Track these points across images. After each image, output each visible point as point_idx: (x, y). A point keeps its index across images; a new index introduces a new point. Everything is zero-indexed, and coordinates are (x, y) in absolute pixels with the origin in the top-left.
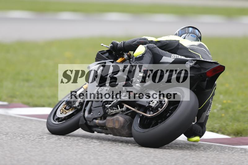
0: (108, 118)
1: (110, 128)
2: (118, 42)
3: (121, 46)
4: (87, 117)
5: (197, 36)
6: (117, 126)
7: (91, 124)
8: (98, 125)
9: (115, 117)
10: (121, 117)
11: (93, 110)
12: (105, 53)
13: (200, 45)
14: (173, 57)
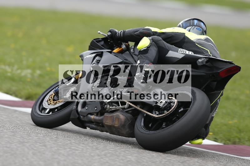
0: (106, 114)
1: (107, 126)
2: (117, 31)
3: (121, 35)
4: (80, 111)
5: (202, 29)
6: (117, 124)
7: (85, 119)
8: (93, 121)
9: (115, 114)
10: (123, 115)
11: (88, 105)
12: (100, 41)
13: (207, 40)
14: (180, 52)
